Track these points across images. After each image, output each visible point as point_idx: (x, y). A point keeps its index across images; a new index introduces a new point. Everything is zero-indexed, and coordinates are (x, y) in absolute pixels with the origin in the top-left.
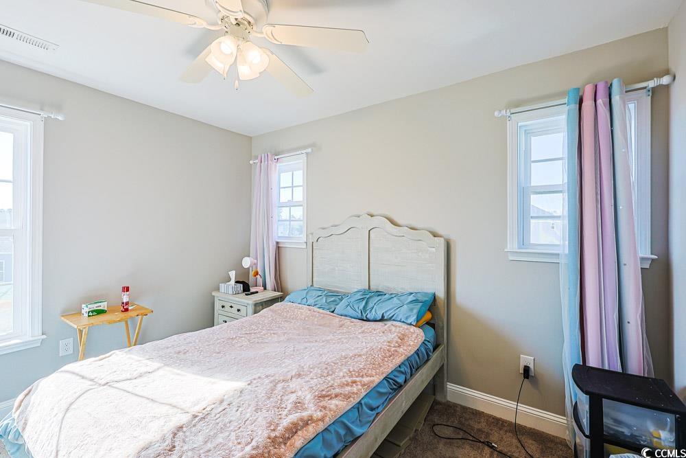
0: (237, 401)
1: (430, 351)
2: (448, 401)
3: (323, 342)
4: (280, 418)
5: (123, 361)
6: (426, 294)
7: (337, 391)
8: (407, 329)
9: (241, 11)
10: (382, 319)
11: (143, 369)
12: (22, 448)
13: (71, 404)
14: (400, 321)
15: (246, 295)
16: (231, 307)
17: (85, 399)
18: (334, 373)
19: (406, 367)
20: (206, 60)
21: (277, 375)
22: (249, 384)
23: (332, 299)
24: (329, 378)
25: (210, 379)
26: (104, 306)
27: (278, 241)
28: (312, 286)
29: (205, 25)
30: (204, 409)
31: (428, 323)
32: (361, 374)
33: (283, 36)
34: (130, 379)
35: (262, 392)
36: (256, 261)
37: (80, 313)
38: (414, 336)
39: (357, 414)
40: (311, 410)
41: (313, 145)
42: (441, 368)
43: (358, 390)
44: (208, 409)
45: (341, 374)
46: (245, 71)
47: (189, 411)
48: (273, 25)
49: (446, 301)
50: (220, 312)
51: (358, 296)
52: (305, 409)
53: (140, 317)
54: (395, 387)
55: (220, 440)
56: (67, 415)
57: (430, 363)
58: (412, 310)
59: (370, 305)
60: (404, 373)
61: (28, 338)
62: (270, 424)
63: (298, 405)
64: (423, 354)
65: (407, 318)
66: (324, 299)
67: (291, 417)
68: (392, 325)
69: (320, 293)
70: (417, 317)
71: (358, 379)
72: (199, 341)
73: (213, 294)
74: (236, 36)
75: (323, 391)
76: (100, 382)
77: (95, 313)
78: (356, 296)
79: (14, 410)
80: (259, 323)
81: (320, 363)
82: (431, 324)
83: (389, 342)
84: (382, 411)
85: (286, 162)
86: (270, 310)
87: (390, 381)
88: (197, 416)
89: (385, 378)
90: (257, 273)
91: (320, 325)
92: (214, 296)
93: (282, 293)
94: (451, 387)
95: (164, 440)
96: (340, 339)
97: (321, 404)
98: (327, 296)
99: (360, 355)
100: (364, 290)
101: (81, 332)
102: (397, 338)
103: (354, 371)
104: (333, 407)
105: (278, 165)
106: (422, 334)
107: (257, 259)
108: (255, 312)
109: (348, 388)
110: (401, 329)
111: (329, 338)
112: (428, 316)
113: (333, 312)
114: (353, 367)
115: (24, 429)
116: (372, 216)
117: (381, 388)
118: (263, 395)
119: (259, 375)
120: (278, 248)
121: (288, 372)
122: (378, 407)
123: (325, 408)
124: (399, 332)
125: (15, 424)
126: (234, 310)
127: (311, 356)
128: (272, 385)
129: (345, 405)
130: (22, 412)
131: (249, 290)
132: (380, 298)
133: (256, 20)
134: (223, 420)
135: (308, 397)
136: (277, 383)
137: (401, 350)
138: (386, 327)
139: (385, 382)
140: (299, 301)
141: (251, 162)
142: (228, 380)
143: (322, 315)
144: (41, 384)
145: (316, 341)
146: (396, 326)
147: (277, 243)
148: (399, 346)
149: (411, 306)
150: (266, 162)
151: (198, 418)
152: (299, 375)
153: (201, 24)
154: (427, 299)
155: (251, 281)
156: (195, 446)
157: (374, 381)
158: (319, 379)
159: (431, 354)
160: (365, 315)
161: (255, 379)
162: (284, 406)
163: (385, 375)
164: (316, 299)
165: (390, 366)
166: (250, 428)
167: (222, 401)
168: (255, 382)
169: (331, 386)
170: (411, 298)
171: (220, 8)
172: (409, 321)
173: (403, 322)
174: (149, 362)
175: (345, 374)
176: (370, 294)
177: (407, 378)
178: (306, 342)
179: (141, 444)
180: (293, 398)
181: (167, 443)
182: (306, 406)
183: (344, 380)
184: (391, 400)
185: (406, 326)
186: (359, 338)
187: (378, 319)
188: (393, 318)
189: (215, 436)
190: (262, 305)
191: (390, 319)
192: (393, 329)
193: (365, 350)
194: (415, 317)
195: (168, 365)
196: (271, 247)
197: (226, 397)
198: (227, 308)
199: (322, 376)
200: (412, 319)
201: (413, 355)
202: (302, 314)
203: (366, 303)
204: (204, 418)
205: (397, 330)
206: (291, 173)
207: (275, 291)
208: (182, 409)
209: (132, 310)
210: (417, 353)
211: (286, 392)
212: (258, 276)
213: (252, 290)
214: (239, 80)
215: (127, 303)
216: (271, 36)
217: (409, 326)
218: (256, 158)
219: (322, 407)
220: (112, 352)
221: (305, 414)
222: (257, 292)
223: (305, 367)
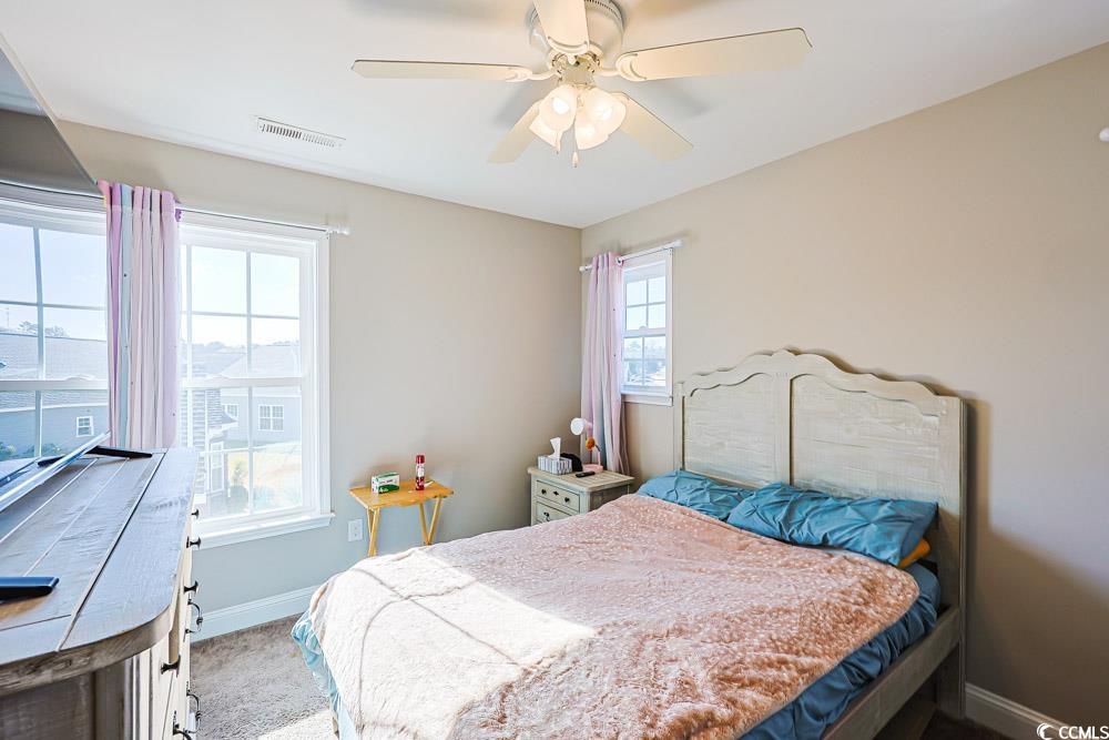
0: (586, 659)
1: (932, 618)
2: (967, 720)
3: (714, 573)
4: (659, 706)
5: (423, 566)
6: (916, 505)
7: (753, 673)
8: (879, 571)
9: (586, 43)
10: (824, 545)
11: (452, 582)
12: (319, 658)
13: (372, 619)
14: (863, 553)
15: (577, 476)
16: (556, 493)
17: (388, 615)
18: (741, 637)
19: (884, 646)
20: (531, 128)
21: (643, 625)
22: (600, 633)
23: (722, 497)
24: (735, 646)
25: (540, 613)
26: (395, 480)
27: (626, 392)
28: (683, 469)
29: (529, 75)
30: (539, 663)
31: (922, 561)
32: (795, 648)
33: (648, 67)
34: (436, 595)
35: (623, 648)
36: (590, 424)
37: (369, 486)
38: (897, 586)
39: (791, 722)
40: (708, 701)
41: (683, 235)
42: (954, 653)
43: (793, 679)
44: (545, 664)
45: (756, 643)
46: (587, 136)
47: (518, 661)
48: (634, 53)
49: (964, 523)
50: (540, 500)
51: (773, 497)
52: (698, 697)
53: (437, 499)
54: (861, 681)
55: (569, 722)
56: (369, 633)
57: (929, 642)
58: (889, 535)
59: (798, 516)
60: (880, 657)
61: (316, 515)
62: (644, 712)
63: (686, 687)
64: (917, 622)
65: (878, 550)
66: (708, 495)
67: (676, 707)
68: (845, 558)
69: (698, 484)
70: (902, 550)
71: (789, 657)
72: (519, 547)
73: (530, 471)
74: (575, 83)
75: (726, 668)
76: (402, 592)
77: (386, 490)
78: (768, 496)
79: (310, 609)
80: (601, 527)
81: (715, 615)
82: (930, 563)
83: (843, 593)
84: (837, 723)
85: (636, 265)
86: (617, 505)
87: (853, 669)
88: (529, 673)
89: (845, 664)
90: (592, 444)
91: (704, 541)
92: (530, 475)
93: (632, 479)
94: (972, 691)
95: (489, 700)
96: (743, 573)
97: (728, 693)
98: (710, 490)
99: (787, 612)
100: (783, 485)
101: (371, 513)
102: (859, 588)
103: (779, 640)
104: (747, 702)
105: (624, 270)
106: (914, 584)
107: (591, 420)
108: (593, 507)
109: (773, 672)
110: (868, 569)
111: (722, 567)
112: (924, 548)
113: (725, 520)
114: (776, 631)
115: (322, 638)
116: (797, 353)
117: (833, 679)
118: (625, 656)
119: (613, 619)
120: (626, 406)
121: (661, 621)
122: (828, 714)
123: (733, 702)
124: (862, 576)
125: (312, 628)
126: (560, 499)
127: (697, 598)
128: (636, 640)
129: (770, 704)
130: (319, 616)
131: (581, 469)
132: (815, 504)
133: (605, 50)
134: (568, 688)
135: (701, 676)
136: (644, 639)
137: (870, 612)
138: (833, 560)
139: (842, 669)
140: (664, 494)
141: (581, 269)
142: (566, 619)
143: (706, 524)
144: (336, 583)
145: (700, 570)
146: (854, 563)
147: (624, 396)
148: (866, 604)
149: (887, 527)
150: (606, 268)
151: (531, 677)
152: (681, 632)
153: (525, 74)
154: (919, 515)
155: (583, 454)
156: (533, 722)
157: (820, 666)
158: (716, 644)
159: (933, 625)
160: (787, 534)
161: (608, 625)
162: (659, 682)
163: (841, 658)
164: (694, 495)
165: (851, 640)
166: (612, 711)
167: (563, 656)
168: (609, 630)
169: (740, 662)
170: (884, 510)
171: (552, 45)
172: (884, 555)
173: (870, 556)
174: (456, 572)
175: (765, 644)
176: (795, 496)
177: (885, 666)
178: (682, 570)
179: (461, 702)
180: (674, 671)
181: (493, 709)
182: (699, 691)
183: (762, 654)
184: (852, 703)
185: (877, 566)
186: (780, 577)
187: (815, 543)
188: (848, 546)
189: (559, 713)
190: (602, 495)
191: (841, 547)
192: (850, 568)
193: (797, 602)
194: (896, 550)
195: (481, 581)
196: (613, 404)
197: (568, 649)
198: (550, 494)
199: (720, 640)
200: (889, 553)
201: (896, 625)
202: (670, 519)
203: (790, 512)
204: (540, 678)
205: (859, 570)
206: (645, 282)
207: (620, 473)
208: (508, 657)
209: (428, 488)
210: (904, 620)
211: (663, 659)
212: (594, 449)
213: (587, 469)
214: (578, 151)
215: (422, 479)
216: (629, 71)
217: (883, 567)
218: (589, 261)
219: (729, 700)
220: (409, 551)
221: (702, 707)
222: (593, 474)
223: (688, 617)
